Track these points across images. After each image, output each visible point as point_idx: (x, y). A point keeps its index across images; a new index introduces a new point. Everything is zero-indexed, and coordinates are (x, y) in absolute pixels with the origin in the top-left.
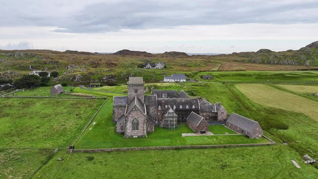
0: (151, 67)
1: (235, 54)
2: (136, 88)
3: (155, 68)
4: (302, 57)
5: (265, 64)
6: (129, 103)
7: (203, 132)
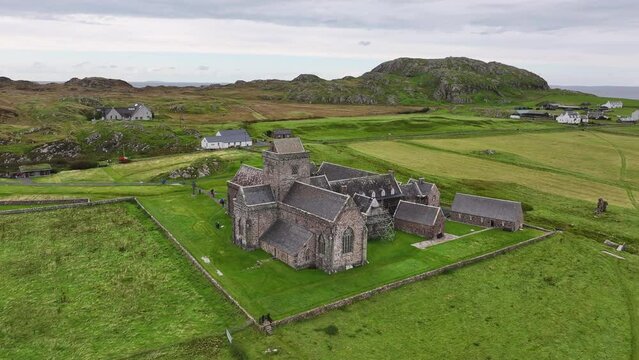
0: (119, 117)
1: (240, 84)
3: (133, 119)
4: (378, 89)
5: (324, 103)
6: (282, 198)
7: (440, 236)
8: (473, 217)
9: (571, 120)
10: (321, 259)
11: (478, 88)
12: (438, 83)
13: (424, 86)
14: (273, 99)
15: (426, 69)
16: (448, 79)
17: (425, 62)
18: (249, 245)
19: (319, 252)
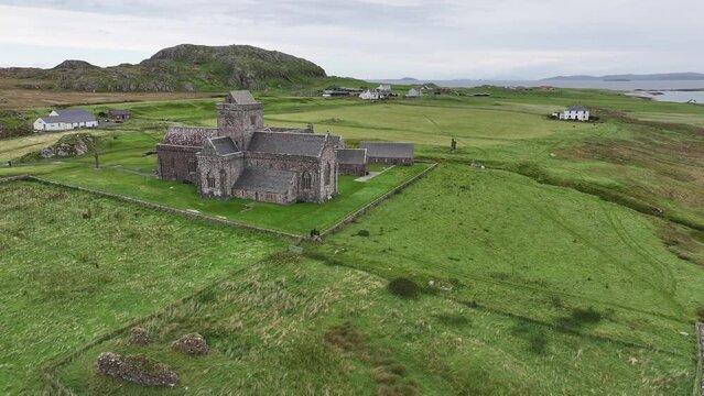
2: (253, 113)
4: (168, 76)
6: (246, 147)
7: (367, 174)
8: (379, 159)
9: (372, 97)
10: (306, 194)
11: (270, 74)
12: (230, 69)
13: (216, 73)
14: (40, 88)
15: (214, 56)
16: (240, 65)
17: (212, 49)
18: (224, 195)
19: (303, 188)
